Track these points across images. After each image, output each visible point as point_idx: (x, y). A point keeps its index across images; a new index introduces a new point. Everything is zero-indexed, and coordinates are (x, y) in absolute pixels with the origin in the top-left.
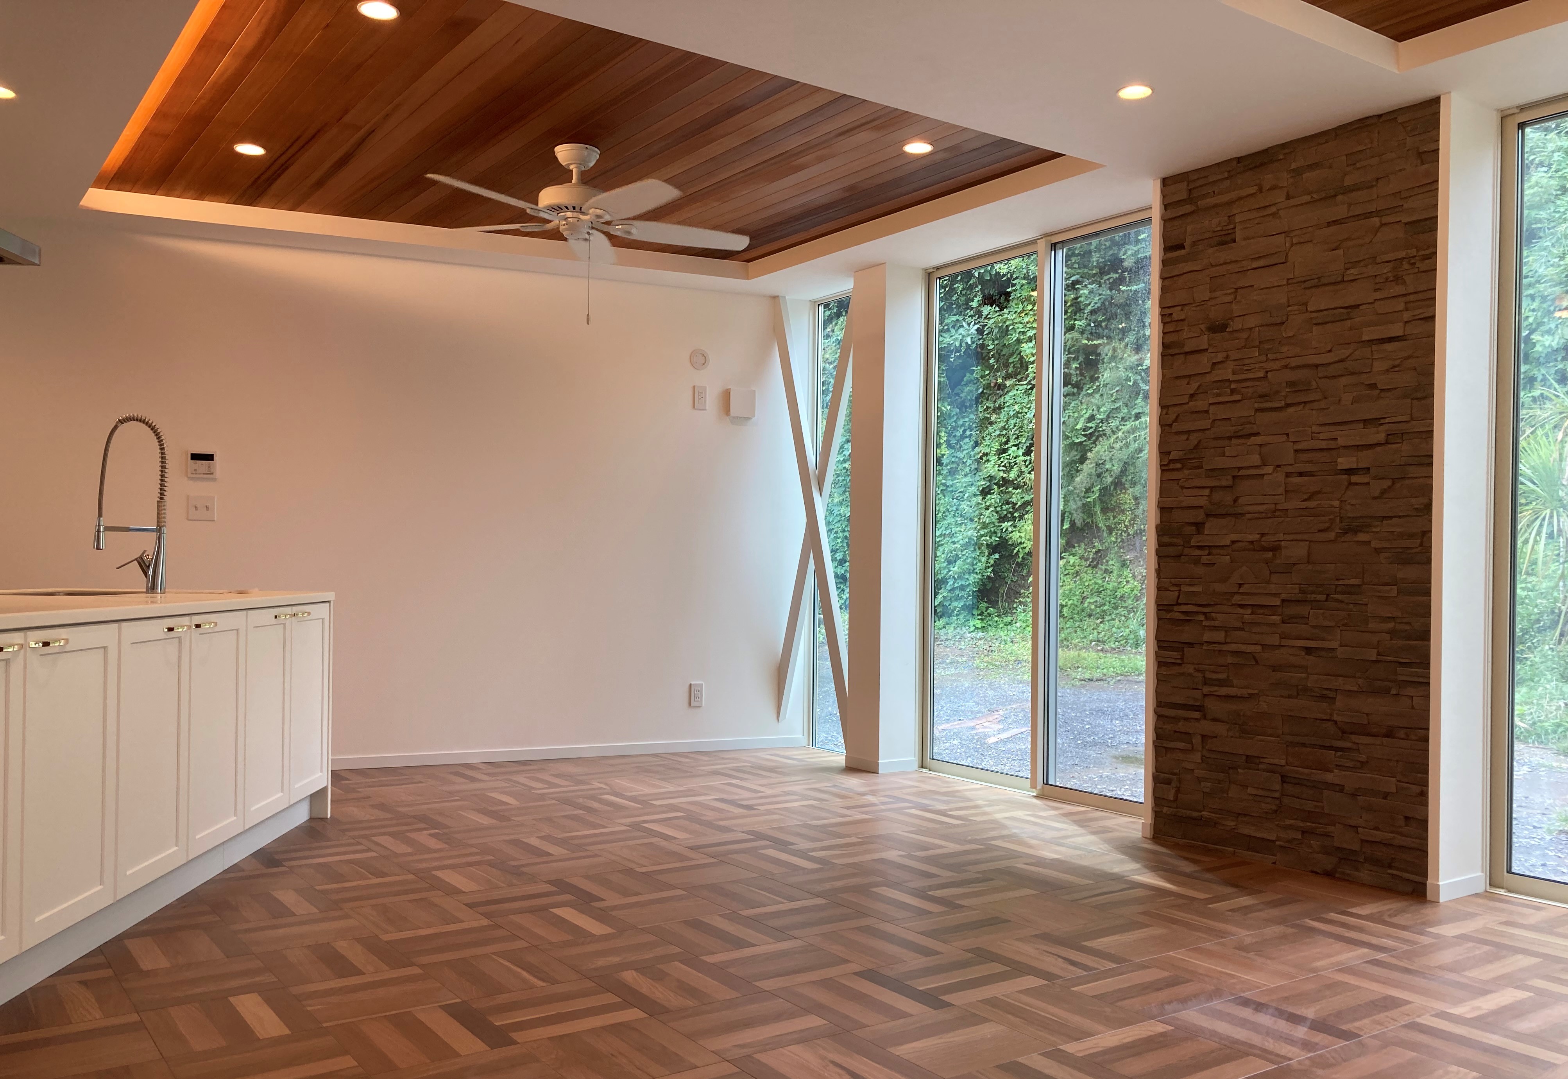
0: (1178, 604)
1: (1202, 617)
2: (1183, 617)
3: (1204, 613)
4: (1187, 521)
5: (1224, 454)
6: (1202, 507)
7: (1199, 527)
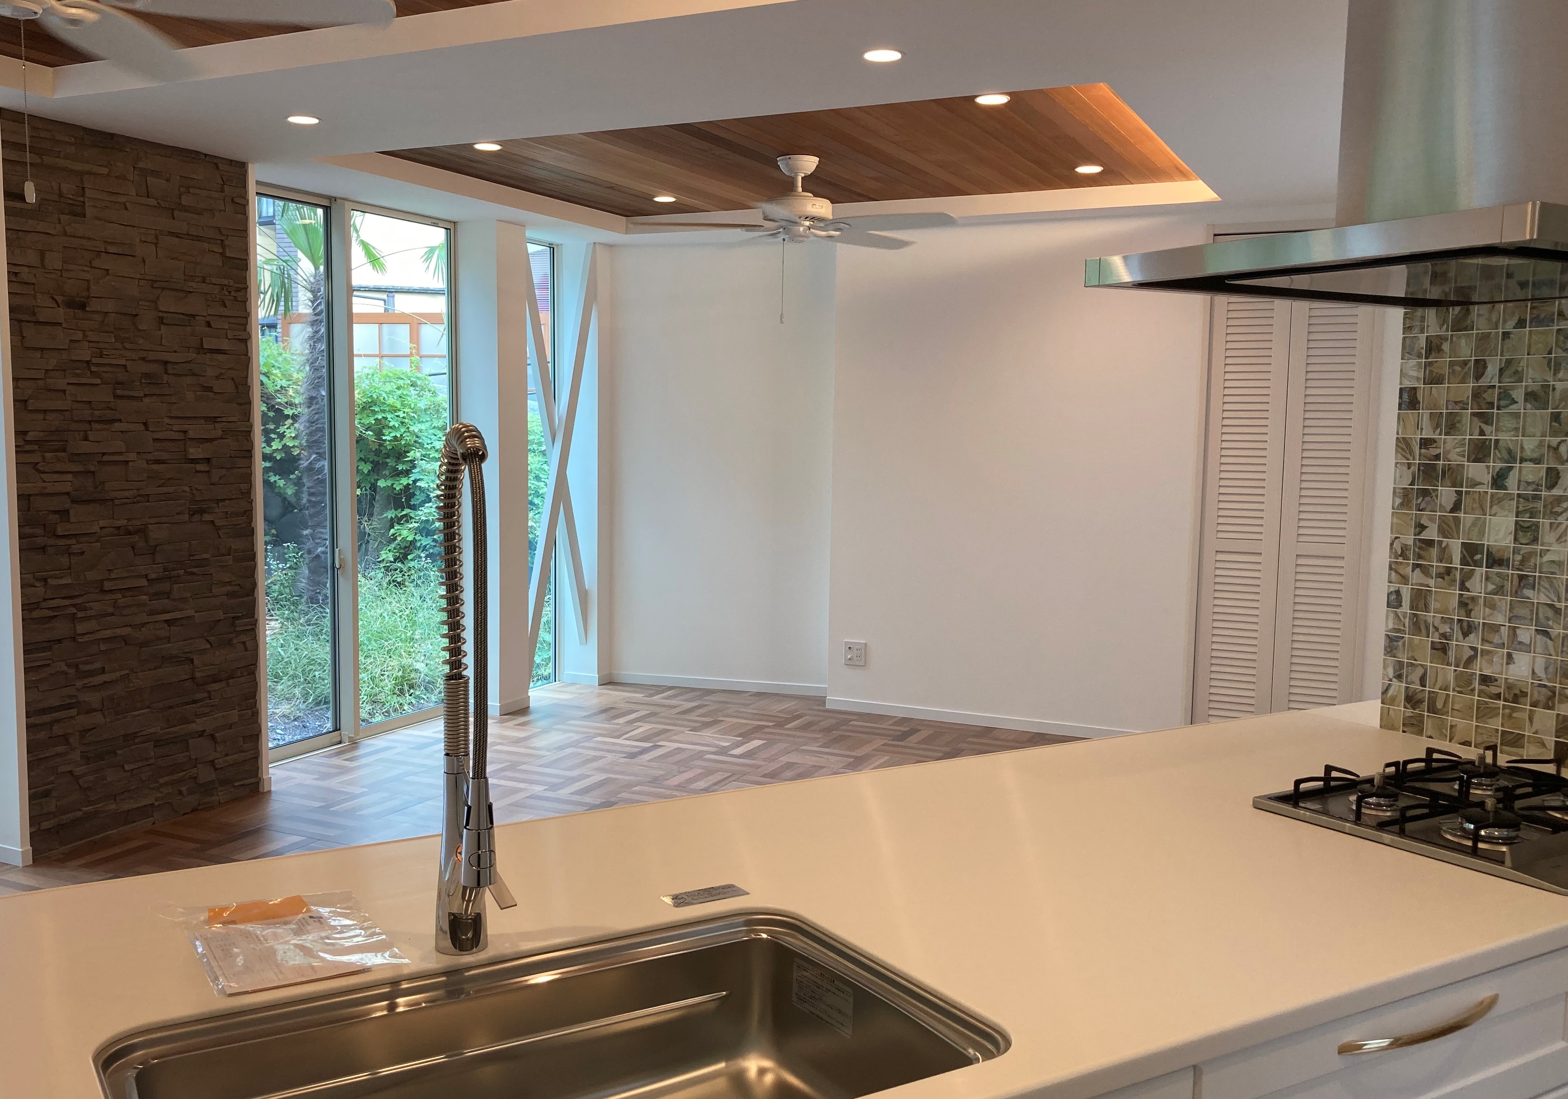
0: (45, 600)
1: (74, 610)
2: (52, 614)
3: (74, 606)
4: (53, 509)
5: (86, 439)
6: (68, 494)
7: (64, 514)
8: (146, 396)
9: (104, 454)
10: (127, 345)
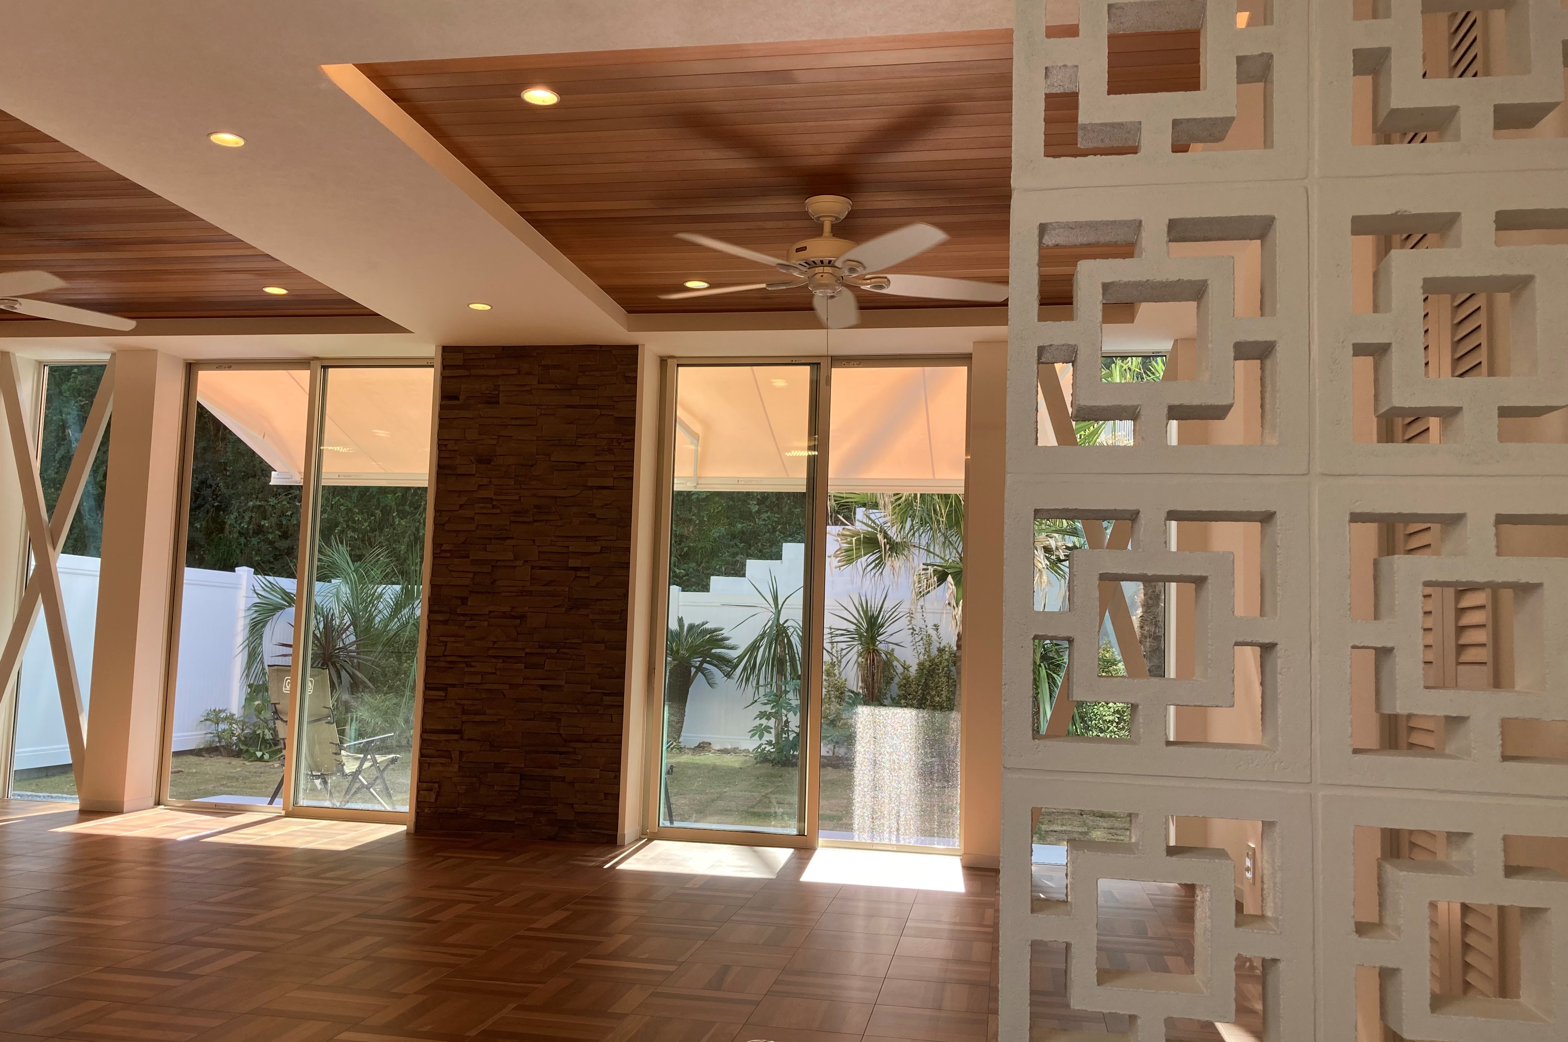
0: (443, 656)
1: (464, 665)
2: (447, 665)
3: (465, 662)
4: (454, 595)
5: (485, 550)
6: (467, 586)
7: (464, 601)
8: (535, 521)
9: (498, 561)
10: (523, 486)
